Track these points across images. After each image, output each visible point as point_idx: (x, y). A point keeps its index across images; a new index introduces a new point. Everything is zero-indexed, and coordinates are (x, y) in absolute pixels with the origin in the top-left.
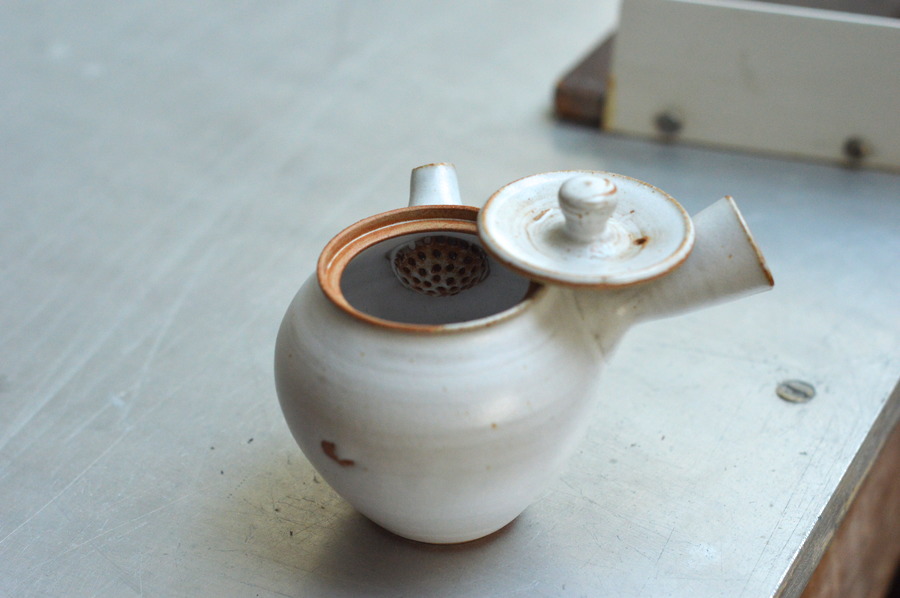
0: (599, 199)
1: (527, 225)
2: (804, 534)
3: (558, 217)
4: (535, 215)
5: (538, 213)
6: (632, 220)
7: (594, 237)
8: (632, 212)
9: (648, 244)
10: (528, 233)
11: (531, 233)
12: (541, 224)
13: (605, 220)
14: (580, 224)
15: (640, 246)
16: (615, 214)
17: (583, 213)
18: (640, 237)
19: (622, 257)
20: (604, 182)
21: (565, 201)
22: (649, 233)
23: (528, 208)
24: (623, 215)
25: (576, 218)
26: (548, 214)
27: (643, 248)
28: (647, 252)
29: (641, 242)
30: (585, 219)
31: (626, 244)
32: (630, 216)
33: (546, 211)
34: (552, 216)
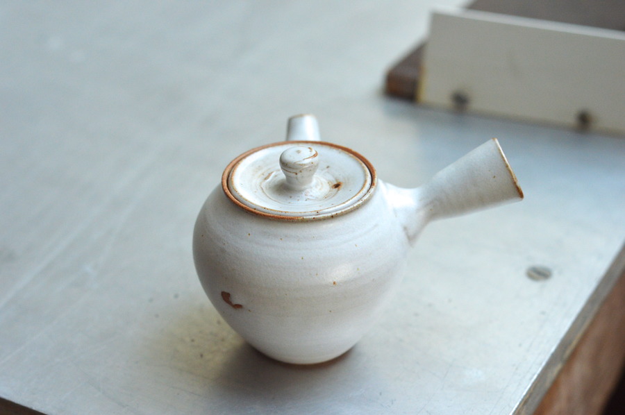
0: (307, 161)
1: (261, 183)
3: (281, 176)
4: (265, 177)
5: (266, 175)
6: (328, 172)
7: (306, 187)
8: (328, 167)
9: (341, 187)
10: (262, 189)
11: (264, 189)
12: (270, 182)
13: (312, 175)
14: (297, 178)
15: (337, 189)
16: (318, 170)
17: (298, 171)
18: (335, 183)
19: (326, 197)
20: (309, 150)
21: (284, 164)
22: (341, 180)
23: (260, 172)
24: (322, 170)
25: (293, 175)
26: (273, 175)
27: (338, 190)
28: (341, 192)
29: (337, 186)
30: (299, 175)
31: (326, 189)
32: (326, 170)
33: (272, 173)
34: (276, 176)
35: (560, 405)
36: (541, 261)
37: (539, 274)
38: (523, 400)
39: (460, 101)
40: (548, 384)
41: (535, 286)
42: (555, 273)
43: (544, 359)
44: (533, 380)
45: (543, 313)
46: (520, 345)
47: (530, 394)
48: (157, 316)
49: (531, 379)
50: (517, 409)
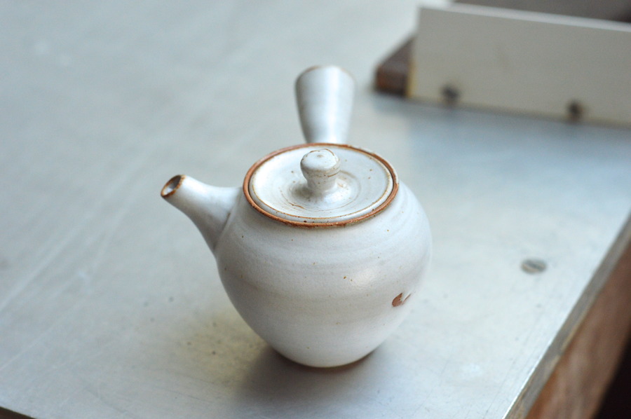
2: (538, 357)
35: (558, 397)
36: (535, 253)
37: (534, 267)
38: (521, 393)
39: (450, 96)
40: (545, 377)
41: (530, 279)
42: (550, 266)
43: (541, 352)
44: (530, 374)
45: (539, 306)
46: (517, 339)
47: (528, 387)
48: (152, 320)
49: (529, 372)
50: (515, 403)
